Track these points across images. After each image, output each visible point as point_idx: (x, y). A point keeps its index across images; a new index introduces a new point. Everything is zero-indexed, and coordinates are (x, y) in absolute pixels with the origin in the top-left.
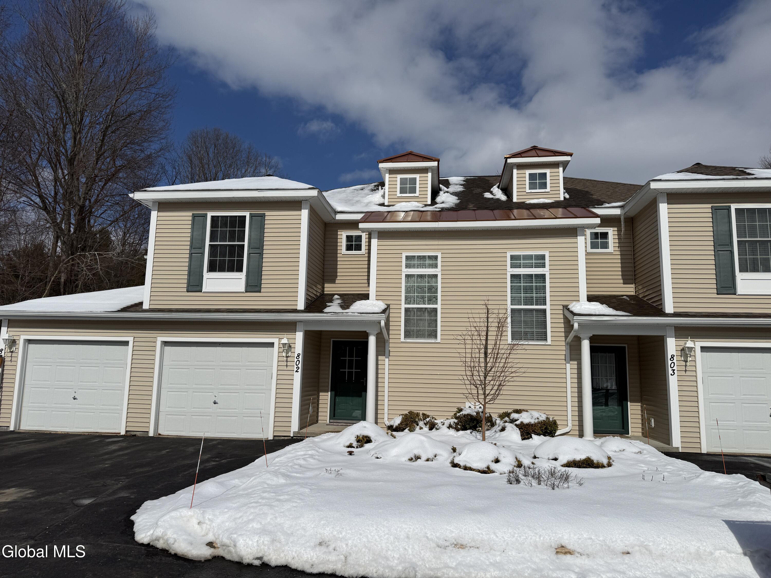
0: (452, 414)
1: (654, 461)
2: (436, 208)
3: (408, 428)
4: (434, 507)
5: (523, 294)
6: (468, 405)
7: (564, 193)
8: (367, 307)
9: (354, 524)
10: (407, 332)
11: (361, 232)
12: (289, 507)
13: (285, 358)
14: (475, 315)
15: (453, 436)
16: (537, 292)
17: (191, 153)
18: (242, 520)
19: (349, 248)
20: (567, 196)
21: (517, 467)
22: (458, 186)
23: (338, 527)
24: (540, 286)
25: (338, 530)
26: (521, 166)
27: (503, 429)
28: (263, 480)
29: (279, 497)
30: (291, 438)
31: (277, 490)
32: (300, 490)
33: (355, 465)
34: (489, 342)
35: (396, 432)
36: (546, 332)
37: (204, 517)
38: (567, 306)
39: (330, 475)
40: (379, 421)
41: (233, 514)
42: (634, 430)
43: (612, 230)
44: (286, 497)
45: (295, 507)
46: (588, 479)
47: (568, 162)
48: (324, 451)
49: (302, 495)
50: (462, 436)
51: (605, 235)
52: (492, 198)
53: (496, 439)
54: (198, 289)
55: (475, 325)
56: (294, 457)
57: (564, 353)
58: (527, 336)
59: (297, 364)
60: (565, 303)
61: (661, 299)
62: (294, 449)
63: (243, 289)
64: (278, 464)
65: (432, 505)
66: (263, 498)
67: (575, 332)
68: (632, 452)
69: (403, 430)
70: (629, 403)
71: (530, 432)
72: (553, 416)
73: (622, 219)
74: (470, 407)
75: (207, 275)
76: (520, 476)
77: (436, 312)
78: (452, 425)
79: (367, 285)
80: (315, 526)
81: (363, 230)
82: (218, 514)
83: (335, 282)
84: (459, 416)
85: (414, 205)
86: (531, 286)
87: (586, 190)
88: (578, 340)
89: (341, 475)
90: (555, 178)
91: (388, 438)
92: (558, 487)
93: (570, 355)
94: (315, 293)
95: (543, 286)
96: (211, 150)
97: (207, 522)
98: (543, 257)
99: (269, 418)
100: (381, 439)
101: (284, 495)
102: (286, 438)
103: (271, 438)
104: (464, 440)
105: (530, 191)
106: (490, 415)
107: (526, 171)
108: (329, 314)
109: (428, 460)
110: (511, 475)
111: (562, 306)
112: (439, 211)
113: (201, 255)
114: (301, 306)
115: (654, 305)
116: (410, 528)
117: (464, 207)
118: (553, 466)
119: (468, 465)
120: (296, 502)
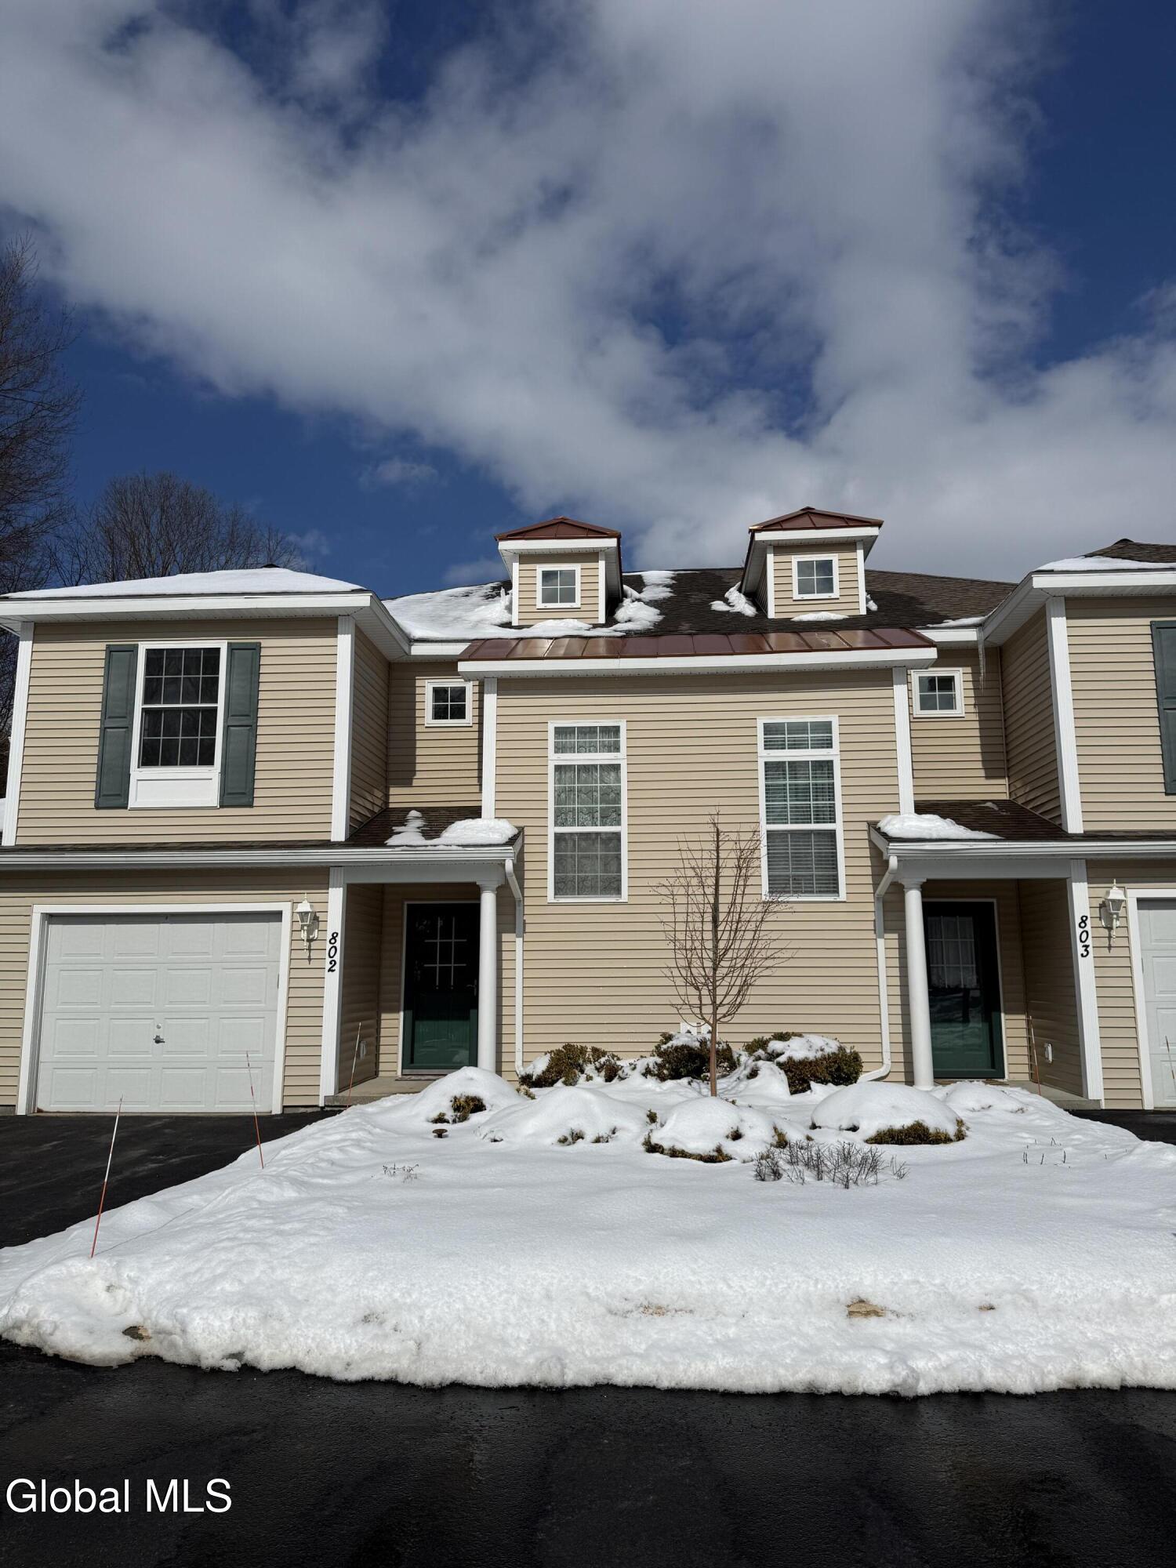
0: (652, 1047)
1: (1048, 1126)
2: (616, 631)
3: (563, 1079)
4: (603, 1232)
5: (790, 801)
6: (684, 1027)
7: (867, 601)
8: (477, 833)
9: (437, 1274)
10: (560, 882)
11: (462, 680)
12: (301, 1245)
13: (306, 944)
14: (693, 846)
15: (654, 1090)
16: (817, 796)
17: (112, 524)
18: (201, 1277)
19: (439, 713)
20: (874, 607)
21: (777, 1147)
22: (661, 589)
23: (404, 1282)
24: (823, 785)
25: (403, 1288)
26: (781, 548)
27: (753, 1074)
28: (249, 1194)
29: (282, 1227)
30: (319, 1109)
31: (278, 1212)
32: (327, 1210)
33: (448, 1157)
34: (721, 899)
35: (537, 1089)
36: (837, 876)
37: (119, 1275)
38: (876, 823)
39: (392, 1179)
40: (505, 1067)
41: (182, 1266)
42: (1014, 1068)
43: (961, 672)
44: (297, 1226)
45: (314, 1244)
46: (917, 1165)
47: (874, 539)
48: (384, 1132)
49: (331, 1220)
50: (672, 1091)
51: (947, 683)
52: (728, 612)
53: (740, 1095)
54: (120, 802)
55: (693, 863)
56: (319, 1146)
57: (872, 917)
58: (800, 885)
59: (332, 955)
60: (872, 818)
61: (1060, 806)
62: (324, 1129)
63: (213, 799)
64: (285, 1162)
65: (598, 1229)
66: (246, 1230)
67: (892, 875)
68: (1006, 1111)
69: (552, 1084)
70: (1003, 1015)
71: (806, 1078)
72: (852, 1045)
73: (981, 651)
74: (689, 1032)
75: (137, 773)
76: (781, 1163)
77: (619, 840)
78: (652, 1069)
79: (477, 789)
80: (355, 1283)
81: (468, 676)
82: (150, 1266)
83: (411, 783)
84: (665, 1050)
85: (570, 625)
86: (806, 785)
87: (911, 594)
88: (897, 892)
89: (416, 1178)
90: (849, 572)
91: (519, 1100)
92: (855, 1183)
93: (884, 921)
94: (369, 806)
95: (829, 785)
96: (155, 519)
97: (126, 1284)
98: (827, 727)
99: (272, 1070)
100: (504, 1103)
101: (294, 1221)
102: (309, 1110)
103: (277, 1110)
104: (674, 1099)
105: (800, 597)
106: (728, 1045)
107: (793, 556)
108: (397, 849)
109: (598, 1140)
110: (764, 1162)
111: (866, 824)
112: (621, 637)
113: (125, 732)
114: (339, 833)
115: (1047, 818)
116: (552, 1277)
117: (672, 629)
118: (846, 1142)
119: (679, 1147)
120: (316, 1235)
